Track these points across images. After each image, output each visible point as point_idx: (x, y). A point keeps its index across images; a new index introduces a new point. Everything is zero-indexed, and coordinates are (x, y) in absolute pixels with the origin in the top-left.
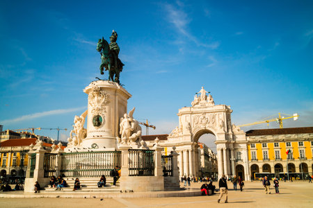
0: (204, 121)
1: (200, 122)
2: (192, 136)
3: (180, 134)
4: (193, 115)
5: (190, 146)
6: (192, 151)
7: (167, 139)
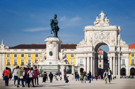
0: (102, 37)
1: (99, 37)
2: (93, 47)
3: (85, 45)
4: (94, 32)
5: (92, 54)
6: (93, 58)
7: (76, 48)
